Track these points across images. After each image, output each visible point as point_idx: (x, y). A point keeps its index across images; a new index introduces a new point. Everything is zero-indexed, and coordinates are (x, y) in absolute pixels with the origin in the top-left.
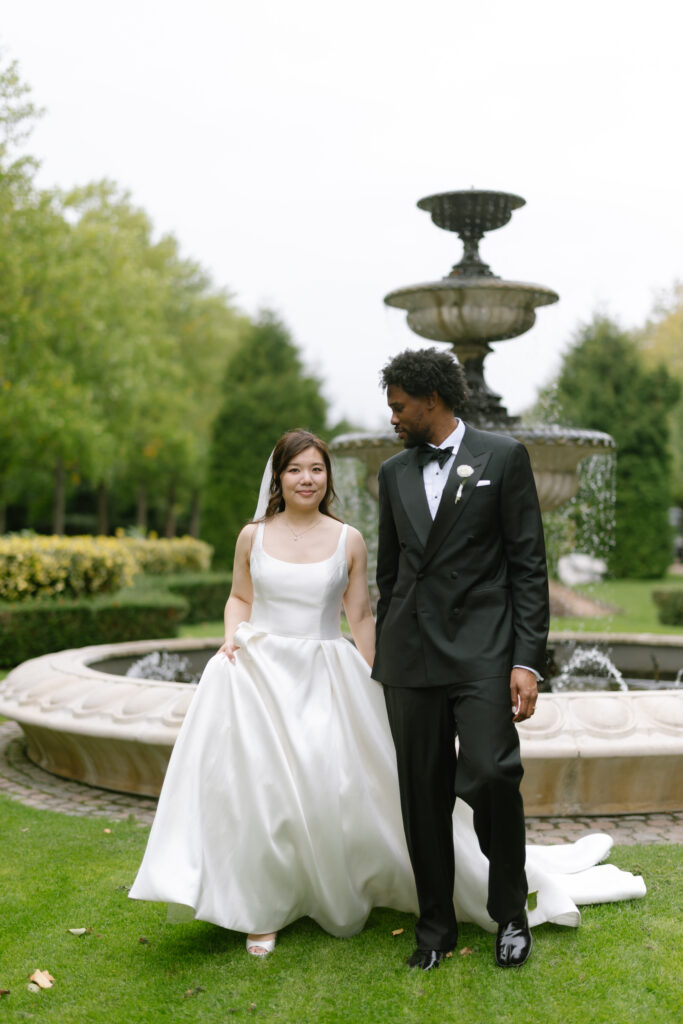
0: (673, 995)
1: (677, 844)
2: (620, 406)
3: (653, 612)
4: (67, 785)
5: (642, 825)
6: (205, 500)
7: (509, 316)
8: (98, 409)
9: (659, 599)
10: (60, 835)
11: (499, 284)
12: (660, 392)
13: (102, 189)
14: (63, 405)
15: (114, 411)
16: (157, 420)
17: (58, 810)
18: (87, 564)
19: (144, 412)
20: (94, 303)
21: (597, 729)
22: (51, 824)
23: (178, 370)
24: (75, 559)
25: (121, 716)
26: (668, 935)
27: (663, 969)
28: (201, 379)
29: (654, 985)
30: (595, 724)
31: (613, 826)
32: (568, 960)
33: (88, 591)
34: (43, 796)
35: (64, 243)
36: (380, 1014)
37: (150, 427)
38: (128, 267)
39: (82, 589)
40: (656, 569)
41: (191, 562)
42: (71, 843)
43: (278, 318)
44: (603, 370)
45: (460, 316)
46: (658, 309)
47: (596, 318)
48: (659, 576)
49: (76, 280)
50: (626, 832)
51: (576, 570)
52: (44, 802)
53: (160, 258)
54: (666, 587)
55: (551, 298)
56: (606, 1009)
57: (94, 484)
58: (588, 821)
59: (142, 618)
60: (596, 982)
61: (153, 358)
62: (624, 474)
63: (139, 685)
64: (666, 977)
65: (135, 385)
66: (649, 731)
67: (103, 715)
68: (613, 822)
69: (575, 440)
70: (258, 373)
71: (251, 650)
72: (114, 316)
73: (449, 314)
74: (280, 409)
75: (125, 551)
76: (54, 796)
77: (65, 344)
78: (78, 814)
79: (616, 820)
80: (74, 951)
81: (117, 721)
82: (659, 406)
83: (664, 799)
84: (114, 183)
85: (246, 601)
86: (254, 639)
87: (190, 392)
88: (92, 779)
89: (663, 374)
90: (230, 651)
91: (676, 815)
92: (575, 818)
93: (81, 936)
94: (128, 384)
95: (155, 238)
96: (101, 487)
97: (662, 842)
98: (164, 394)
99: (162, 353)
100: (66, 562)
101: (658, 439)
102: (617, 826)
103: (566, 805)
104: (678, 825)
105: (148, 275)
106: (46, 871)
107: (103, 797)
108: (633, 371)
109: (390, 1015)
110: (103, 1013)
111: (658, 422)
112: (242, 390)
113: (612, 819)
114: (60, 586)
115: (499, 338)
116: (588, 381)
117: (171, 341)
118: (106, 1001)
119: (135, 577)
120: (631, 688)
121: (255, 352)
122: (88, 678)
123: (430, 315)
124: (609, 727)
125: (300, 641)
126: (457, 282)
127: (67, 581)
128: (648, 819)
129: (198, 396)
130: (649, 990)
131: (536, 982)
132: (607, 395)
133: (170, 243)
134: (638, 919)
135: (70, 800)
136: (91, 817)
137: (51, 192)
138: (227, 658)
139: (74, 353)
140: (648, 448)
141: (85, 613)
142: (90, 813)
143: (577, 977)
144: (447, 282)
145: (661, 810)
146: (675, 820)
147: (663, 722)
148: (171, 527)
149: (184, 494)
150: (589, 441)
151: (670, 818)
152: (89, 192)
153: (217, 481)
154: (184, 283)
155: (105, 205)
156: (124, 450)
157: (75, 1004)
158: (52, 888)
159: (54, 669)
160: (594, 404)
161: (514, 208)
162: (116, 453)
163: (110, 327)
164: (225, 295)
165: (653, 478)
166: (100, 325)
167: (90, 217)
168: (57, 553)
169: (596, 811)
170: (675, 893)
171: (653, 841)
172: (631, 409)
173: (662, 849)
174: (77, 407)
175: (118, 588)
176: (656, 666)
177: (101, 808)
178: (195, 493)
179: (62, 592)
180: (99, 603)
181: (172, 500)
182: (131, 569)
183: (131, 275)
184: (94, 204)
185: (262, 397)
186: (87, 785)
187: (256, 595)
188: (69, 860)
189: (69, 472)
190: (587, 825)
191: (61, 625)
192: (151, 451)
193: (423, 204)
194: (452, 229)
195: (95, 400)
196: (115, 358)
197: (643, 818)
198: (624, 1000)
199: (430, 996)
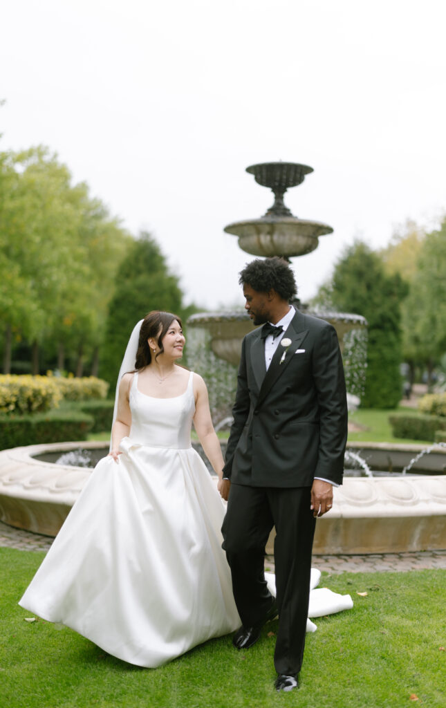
0: (397, 661)
1: (402, 573)
2: (370, 298)
3: (389, 430)
4: (18, 532)
5: (380, 561)
6: (102, 354)
7: (302, 241)
8: (35, 293)
9: (393, 421)
10: (16, 562)
11: (297, 221)
12: (396, 290)
13: (39, 152)
14: (11, 291)
15: (45, 295)
16: (72, 301)
17: (14, 547)
18: (29, 393)
19: (64, 296)
20: (34, 225)
21: (353, 501)
22: (10, 555)
23: (87, 269)
24: (22, 390)
25: (54, 488)
26: (395, 626)
27: (391, 646)
28: (102, 275)
29: (386, 655)
30: (352, 497)
31: (361, 561)
32: (333, 640)
33: (30, 410)
34: (4, 539)
35: (14, 185)
36: (218, 670)
37: (68, 306)
38: (56, 202)
39: (25, 409)
40: (391, 403)
41: (95, 393)
42: (24, 567)
43: (152, 237)
44: (360, 275)
45: (272, 241)
46: (395, 236)
47: (356, 241)
48: (393, 407)
49: (22, 209)
50: (369, 564)
52: (4, 542)
53: (76, 197)
54: (398, 414)
55: (329, 230)
56: (357, 668)
57: (30, 342)
58: (346, 558)
59: (64, 428)
60: (350, 652)
61: (70, 261)
62: (372, 342)
63: (66, 469)
64: (393, 651)
65: (59, 279)
66: (385, 502)
67: (42, 488)
68: (363, 559)
69: (342, 320)
70: (139, 272)
71: (131, 454)
72: (46, 234)
73: (265, 239)
74: (153, 295)
75: (54, 385)
76: (11, 539)
77: (14, 251)
78: (27, 550)
79: (364, 557)
80: (28, 632)
81: (52, 492)
82: (395, 299)
83: (394, 545)
84: (47, 148)
85: (126, 424)
86: (133, 448)
87: (94, 283)
88: (35, 528)
89: (397, 278)
90: (115, 454)
91: (401, 555)
92: (338, 556)
93: (32, 623)
94: (55, 278)
95: (74, 183)
96: (35, 343)
97: (392, 571)
98: (77, 284)
99: (77, 258)
100: (16, 392)
101: (394, 320)
102: (365, 561)
103: (333, 548)
104: (402, 561)
105: (68, 207)
106: (9, 584)
107: (42, 540)
108: (379, 276)
109: (224, 671)
110: (48, 668)
111: (394, 309)
112: (129, 283)
113: (361, 557)
114: (12, 407)
115: (295, 255)
116: (350, 281)
117: (82, 251)
118: (50, 661)
119: (60, 402)
120: (374, 476)
121: (137, 259)
122: (33, 465)
123: (253, 239)
124: (360, 499)
125: (165, 450)
126: (270, 219)
127: (17, 404)
128: (384, 557)
129: (99, 287)
130: (383, 658)
131: (313, 653)
132: (362, 291)
133: (84, 187)
134: (376, 616)
135: (21, 541)
136: (35, 552)
137: (7, 153)
138: (113, 459)
139: (19, 257)
140: (388, 325)
141: (27, 425)
142: (34, 549)
143: (339, 650)
144: (264, 219)
145: (393, 551)
146: (400, 558)
147: (394, 496)
148: (80, 370)
149: (89, 349)
150: (351, 321)
151: (398, 556)
152: (30, 153)
153: (110, 341)
154: (91, 213)
155: (41, 162)
156: (51, 320)
157: (30, 663)
158: (13, 594)
159: (11, 459)
160: (354, 297)
161: (307, 173)
162: (46, 322)
163: (43, 241)
164: (117, 221)
165: (390, 345)
166: (37, 239)
167: (31, 170)
168: (11, 386)
169: (351, 552)
170: (400, 601)
171: (387, 570)
172: (377, 300)
173: (392, 575)
174: (22, 292)
175: (49, 409)
176: (390, 463)
177: (40, 546)
178: (96, 349)
179: (13, 411)
180: (37, 418)
181: (81, 353)
182: (57, 398)
183: (58, 207)
184: (33, 160)
185: (141, 288)
186: (31, 532)
187: (133, 420)
188: (23, 577)
189: (14, 334)
190: (346, 560)
191: (12, 432)
192: (68, 321)
193: (249, 170)
194: (267, 185)
195: (33, 288)
196: (46, 261)
197: (380, 556)
198: (367, 663)
199: (249, 660)
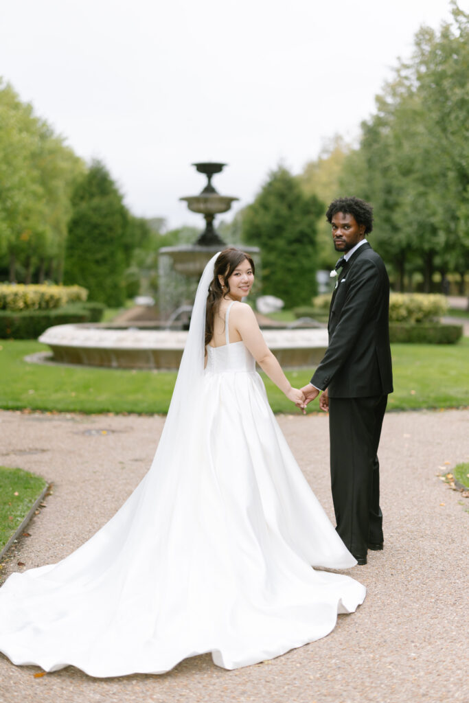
12: (313, 209)
18: (47, 297)
23: (40, 190)
33: (48, 308)
37: (25, 224)
38: (14, 132)
39: (45, 307)
44: (282, 197)
45: (206, 206)
46: (325, 151)
51: (267, 305)
61: (28, 183)
65: (20, 200)
70: (92, 196)
73: (202, 205)
74: (105, 216)
75: (63, 292)
82: (311, 217)
89: (314, 199)
98: (30, 203)
99: (32, 180)
101: (311, 234)
105: (24, 136)
108: (298, 198)
111: (311, 226)
112: (84, 206)
116: (273, 201)
117: (36, 173)
121: (90, 183)
123: (196, 205)
126: (204, 196)
127: (40, 304)
132: (284, 211)
140: (305, 239)
153: (70, 256)
156: (13, 236)
162: (10, 238)
165: (308, 256)
172: (297, 218)
175: (60, 307)
179: (38, 308)
180: (52, 313)
182: (64, 299)
183: (16, 136)
185: (95, 210)
192: (25, 236)
194: (203, 173)
196: (8, 184)
